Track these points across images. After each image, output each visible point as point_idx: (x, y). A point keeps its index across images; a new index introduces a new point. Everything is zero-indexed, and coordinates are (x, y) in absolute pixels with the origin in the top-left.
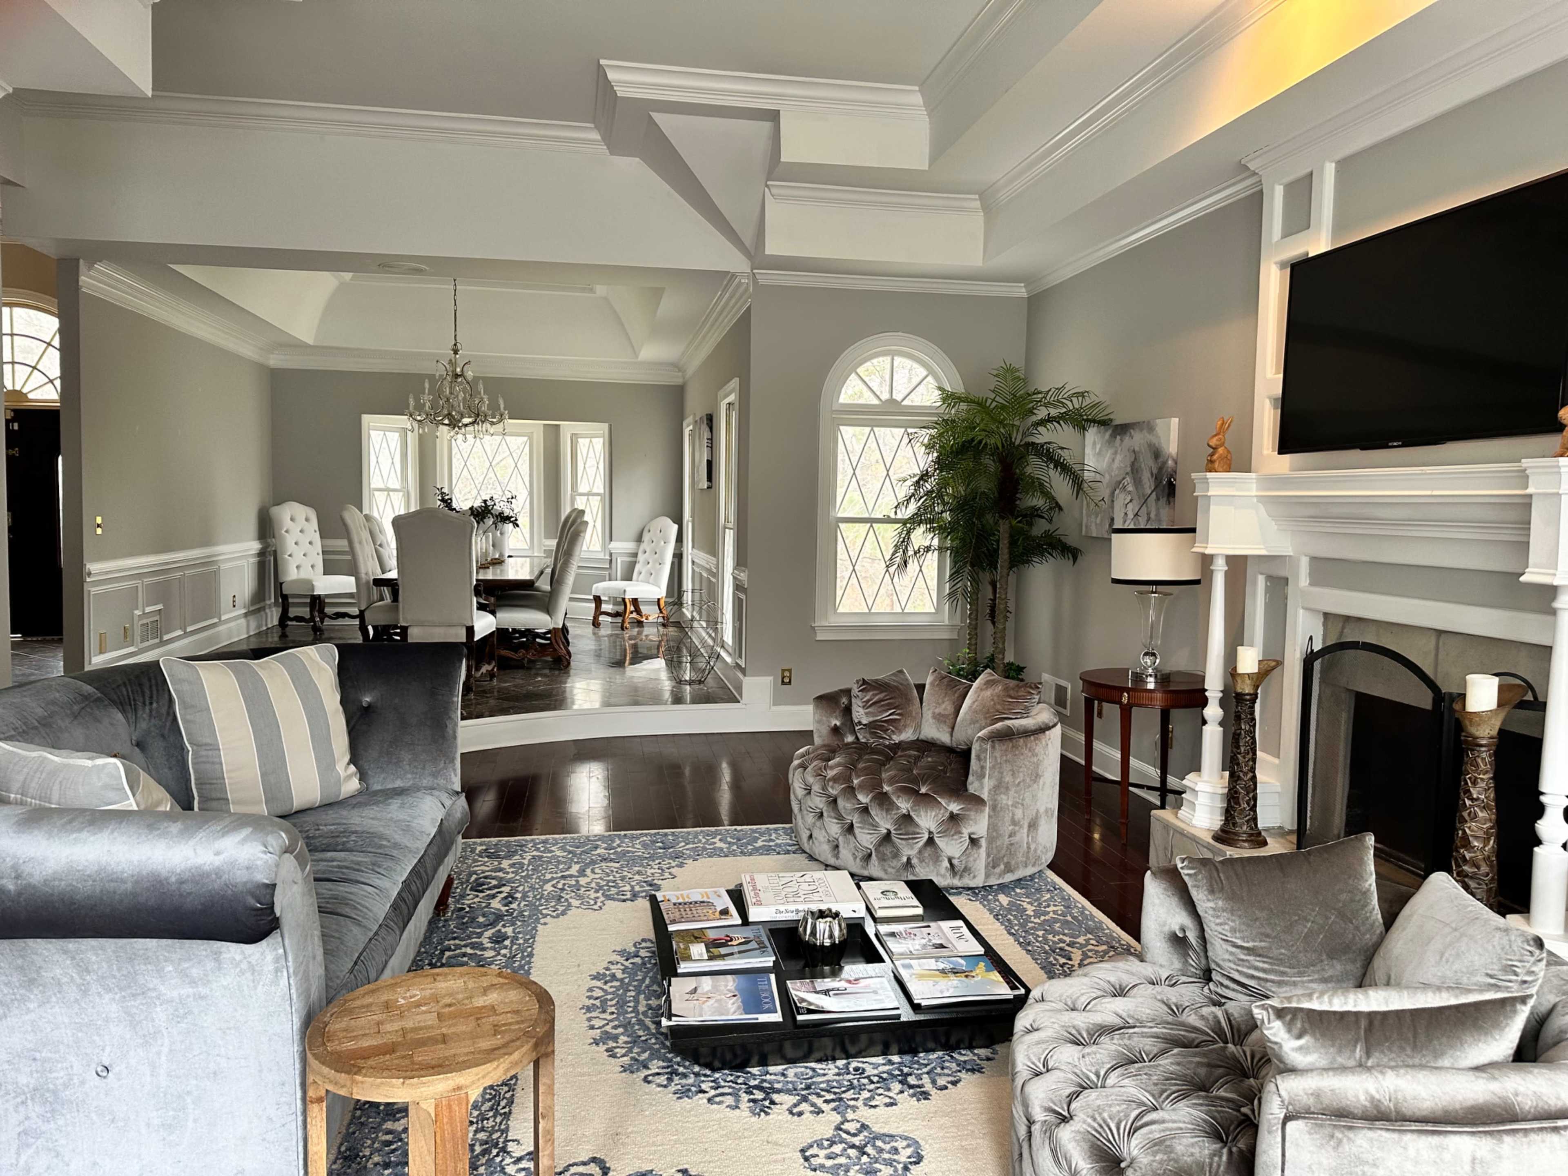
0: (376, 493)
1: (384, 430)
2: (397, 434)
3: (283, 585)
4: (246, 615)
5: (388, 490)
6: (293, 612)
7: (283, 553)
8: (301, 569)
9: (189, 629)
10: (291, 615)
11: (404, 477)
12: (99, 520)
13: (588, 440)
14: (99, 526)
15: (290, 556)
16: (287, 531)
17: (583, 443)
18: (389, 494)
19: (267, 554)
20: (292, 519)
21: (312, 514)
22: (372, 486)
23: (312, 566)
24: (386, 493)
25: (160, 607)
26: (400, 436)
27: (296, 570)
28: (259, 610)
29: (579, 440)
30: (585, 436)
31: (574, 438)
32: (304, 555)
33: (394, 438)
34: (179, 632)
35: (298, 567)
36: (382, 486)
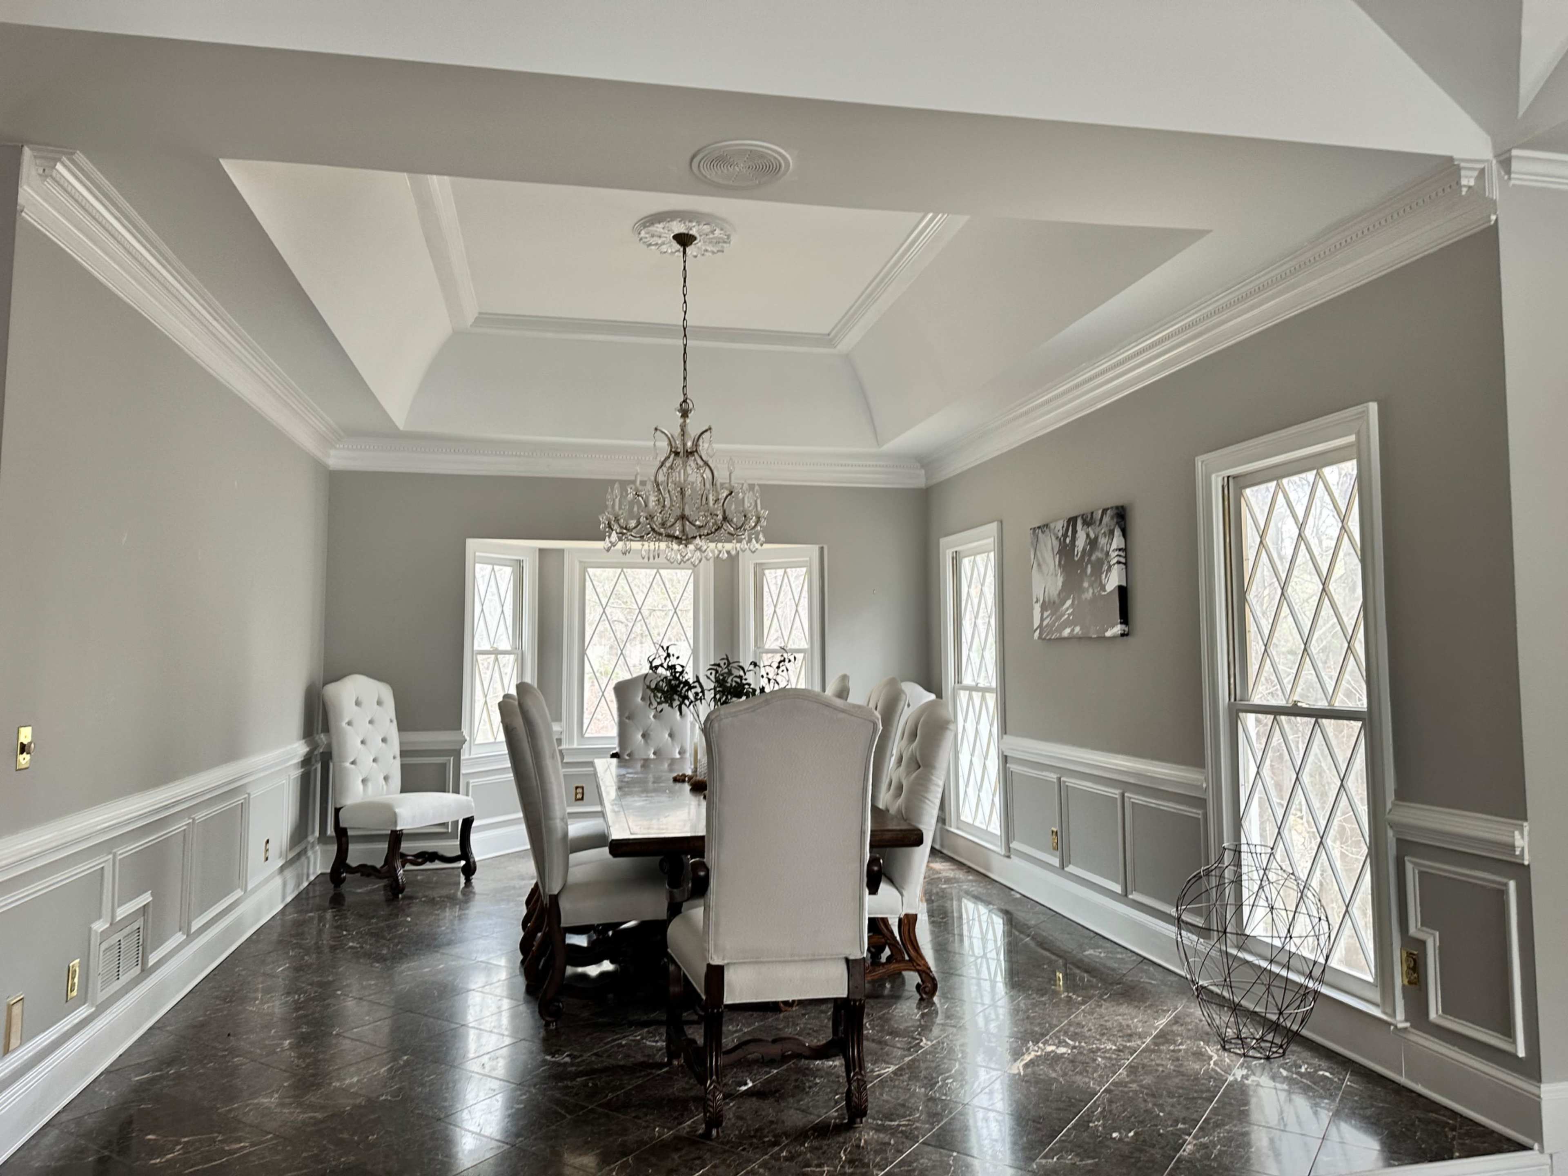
0: (480, 657)
1: (493, 562)
2: (508, 570)
3: (341, 813)
4: (282, 869)
5: (496, 652)
6: (356, 855)
7: (342, 759)
8: (370, 785)
9: (196, 925)
10: (353, 860)
11: (518, 632)
12: (26, 735)
13: (780, 572)
14: (23, 749)
15: (353, 763)
16: (349, 723)
17: (772, 577)
18: (497, 659)
19: (313, 760)
20: (358, 703)
21: (386, 692)
22: (476, 648)
23: (386, 778)
24: (493, 656)
25: (146, 898)
26: (513, 572)
27: (361, 787)
28: (298, 856)
29: (767, 572)
30: (776, 566)
31: (759, 570)
32: (374, 760)
33: (506, 574)
34: (180, 937)
35: (364, 781)
36: (487, 647)
